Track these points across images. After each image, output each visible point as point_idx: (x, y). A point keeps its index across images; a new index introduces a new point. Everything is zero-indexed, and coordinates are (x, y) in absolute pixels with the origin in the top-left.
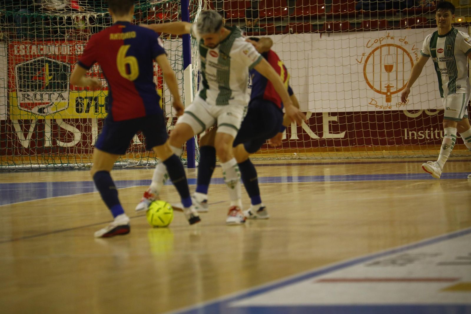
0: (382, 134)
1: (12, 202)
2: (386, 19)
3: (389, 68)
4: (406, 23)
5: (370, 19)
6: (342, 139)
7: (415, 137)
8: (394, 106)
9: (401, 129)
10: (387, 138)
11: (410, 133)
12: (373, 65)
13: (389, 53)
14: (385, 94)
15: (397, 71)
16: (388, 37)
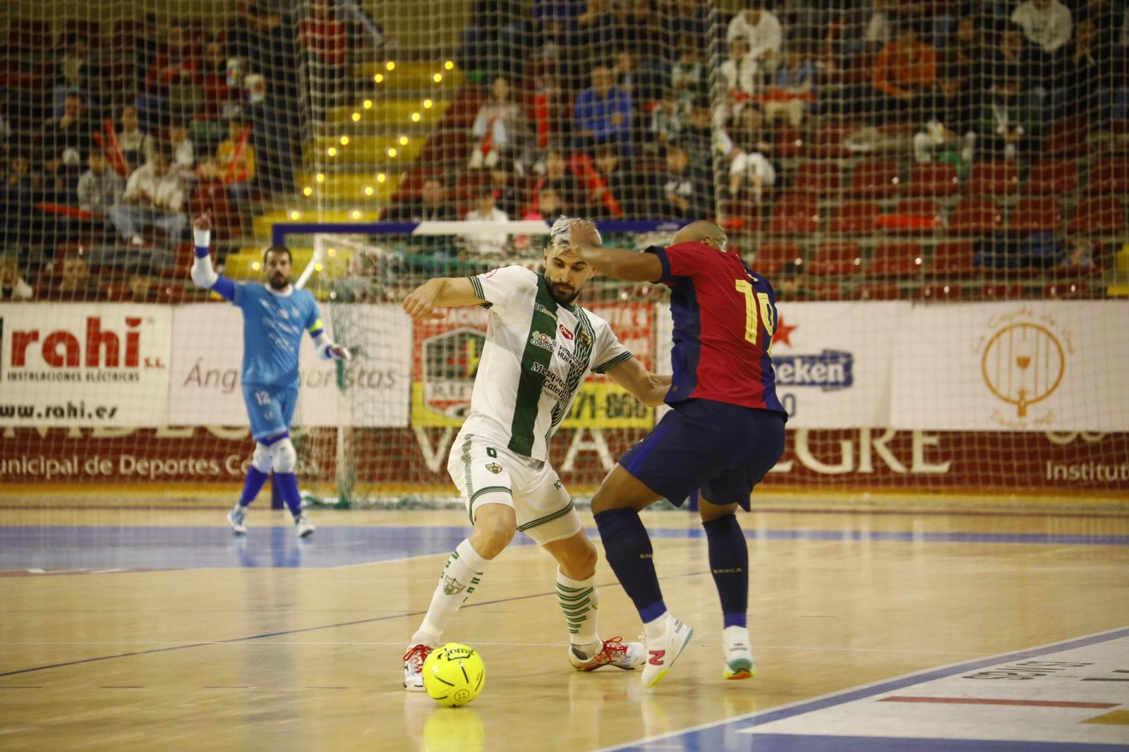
0: (1009, 469)
1: (409, 556)
2: (1020, 283)
3: (1024, 363)
4: (1053, 291)
5: (994, 282)
6: (944, 474)
7: (1065, 476)
8: (1030, 424)
9: (1039, 461)
10: (1016, 475)
11: (1056, 469)
12: (998, 357)
13: (1024, 338)
14: (1018, 403)
15: (1036, 368)
16: (1023, 311)
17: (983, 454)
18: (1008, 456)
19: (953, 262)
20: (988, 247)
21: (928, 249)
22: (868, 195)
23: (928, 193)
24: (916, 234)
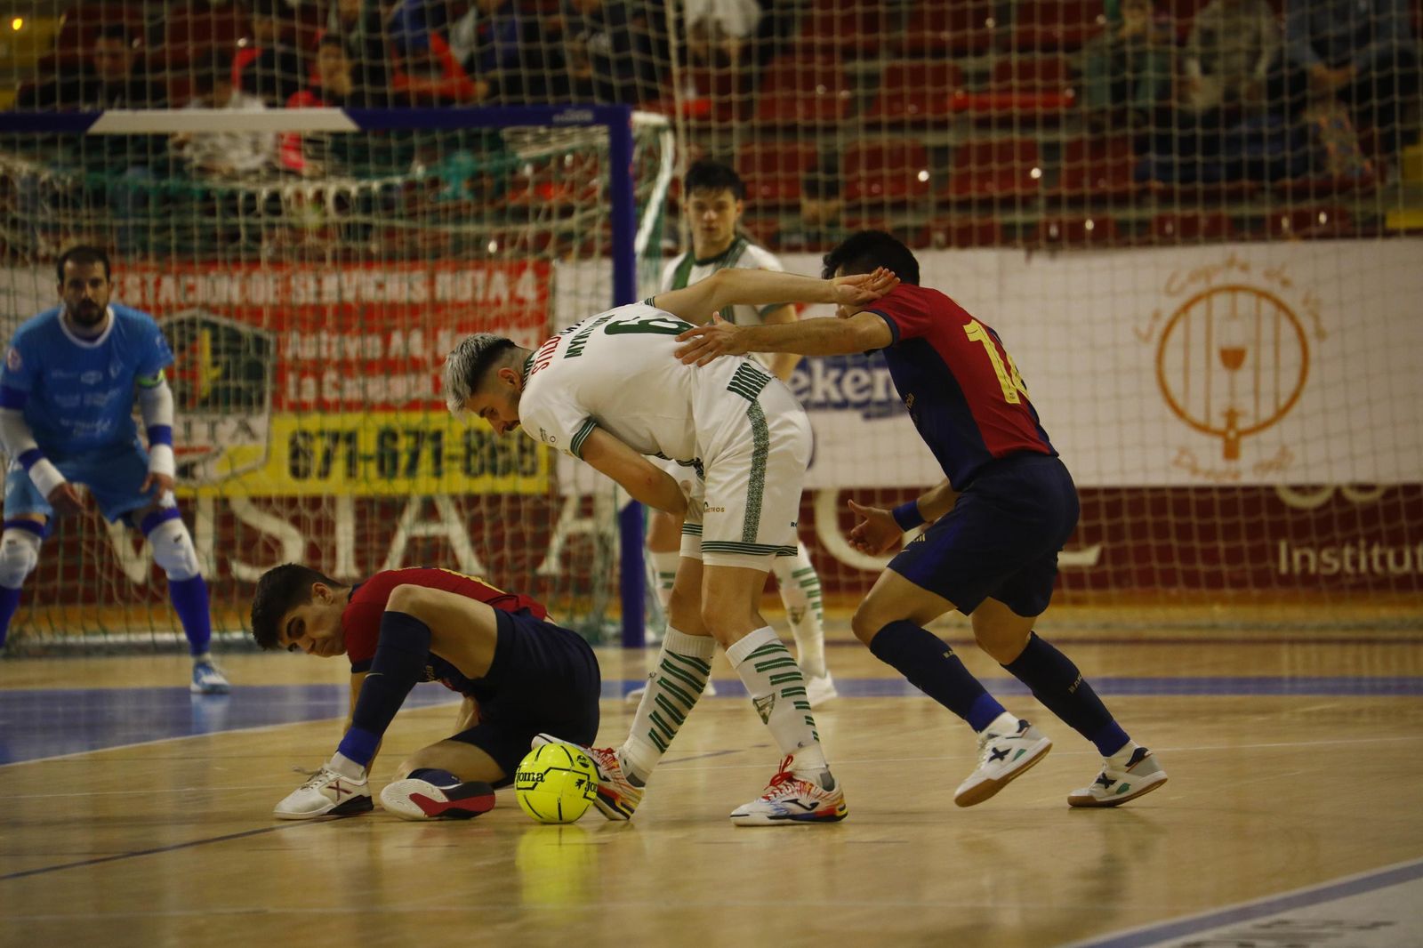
0: (1211, 556)
1: (93, 747)
2: (1226, 211)
4: (1285, 223)
5: (1177, 211)
6: (1090, 567)
7: (1312, 568)
8: (1247, 471)
9: (1267, 541)
10: (1225, 568)
11: (1297, 555)
12: (1186, 346)
13: (1233, 315)
14: (1222, 434)
15: (1257, 369)
16: (1231, 263)
17: (1162, 531)
18: (1208, 533)
19: (1097, 174)
20: (1164, 144)
21: (1052, 150)
22: (939, 50)
23: (1049, 46)
24: (1028, 123)
